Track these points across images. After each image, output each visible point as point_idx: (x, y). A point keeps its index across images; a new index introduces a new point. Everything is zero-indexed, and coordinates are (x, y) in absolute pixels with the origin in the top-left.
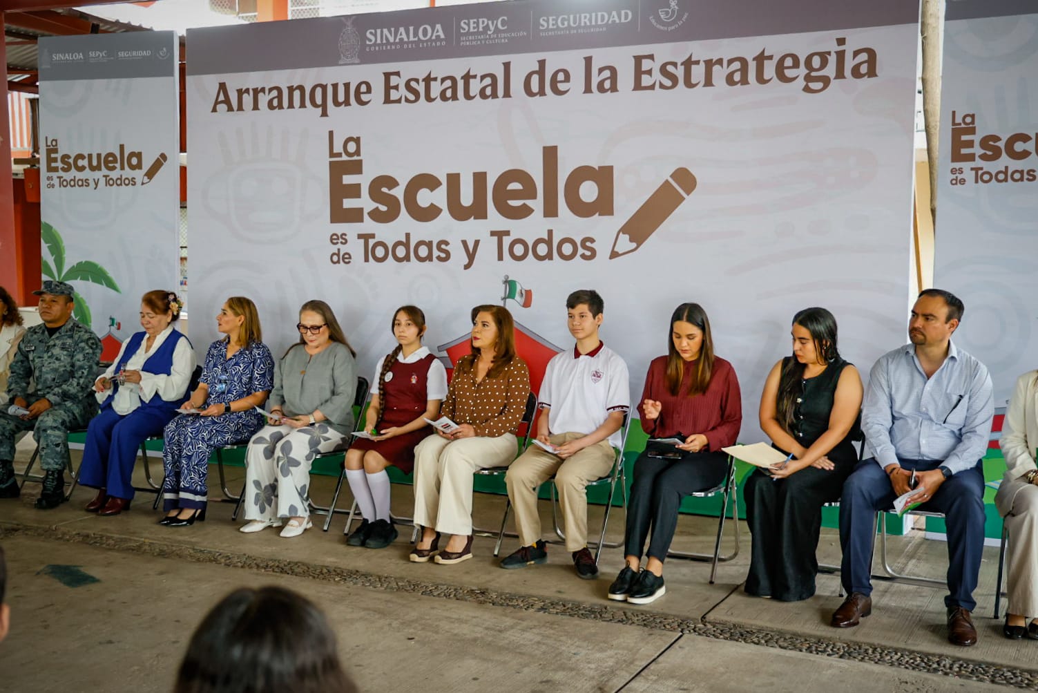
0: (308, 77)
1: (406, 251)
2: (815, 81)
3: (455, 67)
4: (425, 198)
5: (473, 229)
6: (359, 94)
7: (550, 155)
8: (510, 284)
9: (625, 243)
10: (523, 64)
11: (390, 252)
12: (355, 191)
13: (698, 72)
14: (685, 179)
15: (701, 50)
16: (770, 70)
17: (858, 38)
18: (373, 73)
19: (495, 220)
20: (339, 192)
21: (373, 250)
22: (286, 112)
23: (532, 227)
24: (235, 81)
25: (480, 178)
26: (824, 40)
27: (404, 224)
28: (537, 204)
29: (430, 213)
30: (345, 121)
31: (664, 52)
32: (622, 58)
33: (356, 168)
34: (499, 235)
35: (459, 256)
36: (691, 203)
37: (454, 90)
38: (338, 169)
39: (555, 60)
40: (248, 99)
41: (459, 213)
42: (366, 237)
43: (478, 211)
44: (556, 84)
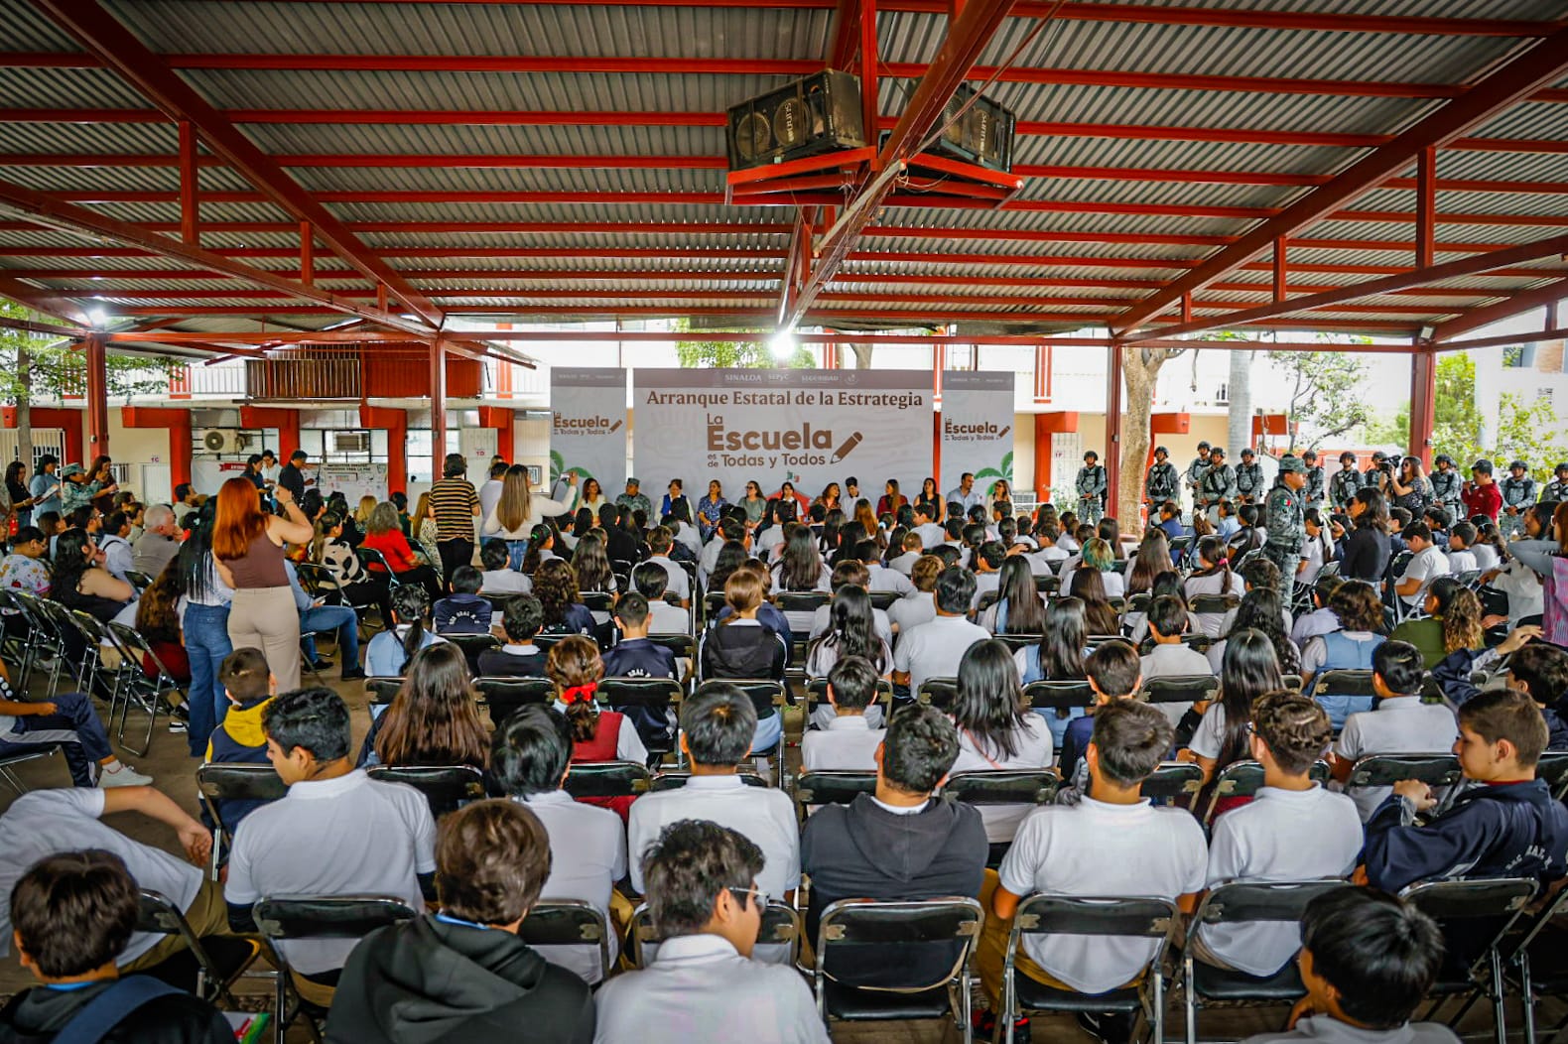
0: (697, 391)
1: (744, 461)
2: (902, 405)
3: (767, 392)
4: (752, 441)
5: (773, 453)
6: (723, 400)
7: (806, 426)
8: (790, 475)
9: (836, 458)
10: (795, 392)
11: (736, 462)
12: (720, 438)
13: (862, 400)
14: (859, 436)
15: (864, 392)
16: (887, 400)
17: (916, 392)
18: (729, 392)
19: (783, 449)
20: (712, 438)
21: (727, 461)
22: (686, 405)
23: (799, 452)
24: (659, 392)
25: (777, 434)
26: (905, 392)
27: (743, 451)
28: (801, 444)
29: (756, 447)
30: (715, 410)
31: (850, 392)
32: (835, 393)
33: (721, 428)
34: (786, 455)
35: (768, 463)
36: (860, 444)
37: (765, 400)
38: (711, 429)
39: (808, 392)
40: (666, 399)
41: (767, 446)
42: (725, 456)
43: (776, 446)
44: (809, 400)
